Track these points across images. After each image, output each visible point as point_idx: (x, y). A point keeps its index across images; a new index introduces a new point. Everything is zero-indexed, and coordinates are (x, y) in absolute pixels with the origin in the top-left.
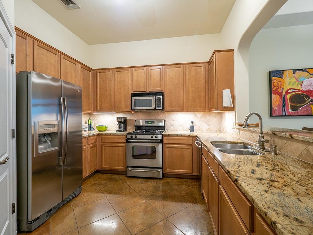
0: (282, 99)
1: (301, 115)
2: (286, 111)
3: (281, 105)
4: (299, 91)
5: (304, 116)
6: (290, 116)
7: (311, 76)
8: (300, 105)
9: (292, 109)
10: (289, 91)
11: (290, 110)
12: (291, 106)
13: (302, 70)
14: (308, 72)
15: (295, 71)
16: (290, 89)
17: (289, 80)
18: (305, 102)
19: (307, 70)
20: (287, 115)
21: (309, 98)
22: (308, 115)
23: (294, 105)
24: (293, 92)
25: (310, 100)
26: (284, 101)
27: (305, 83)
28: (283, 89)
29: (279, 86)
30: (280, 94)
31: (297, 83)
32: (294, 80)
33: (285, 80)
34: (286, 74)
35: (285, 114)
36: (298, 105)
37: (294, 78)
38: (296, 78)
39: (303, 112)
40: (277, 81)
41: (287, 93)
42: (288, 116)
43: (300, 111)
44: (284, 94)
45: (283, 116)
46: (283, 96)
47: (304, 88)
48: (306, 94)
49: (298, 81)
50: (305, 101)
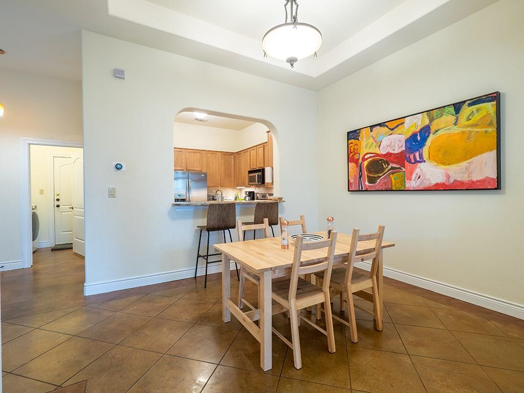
0: (359, 167)
1: (379, 189)
2: (362, 184)
3: (358, 176)
4: (377, 155)
5: (382, 190)
6: (366, 190)
7: (391, 132)
8: (378, 175)
9: (370, 182)
10: (366, 157)
11: (367, 183)
12: (368, 176)
13: (380, 125)
14: (387, 127)
15: (372, 127)
16: (367, 154)
17: (366, 141)
18: (384, 171)
19: (386, 124)
20: (363, 189)
21: (388, 165)
22: (387, 190)
23: (372, 176)
24: (371, 157)
25: (389, 167)
26: (361, 171)
27: (383, 144)
28: (360, 154)
29: (356, 151)
30: (356, 161)
31: (375, 144)
32: (371, 140)
33: (362, 142)
34: (363, 132)
35: (362, 188)
36: (376, 176)
37: (372, 138)
38: (373, 138)
39: (381, 186)
40: (354, 144)
41: (364, 159)
42: (364, 191)
43: (378, 184)
44: (360, 161)
45: (360, 191)
46: (359, 165)
47: (383, 151)
48: (385, 159)
49: (375, 141)
50: (383, 169)
